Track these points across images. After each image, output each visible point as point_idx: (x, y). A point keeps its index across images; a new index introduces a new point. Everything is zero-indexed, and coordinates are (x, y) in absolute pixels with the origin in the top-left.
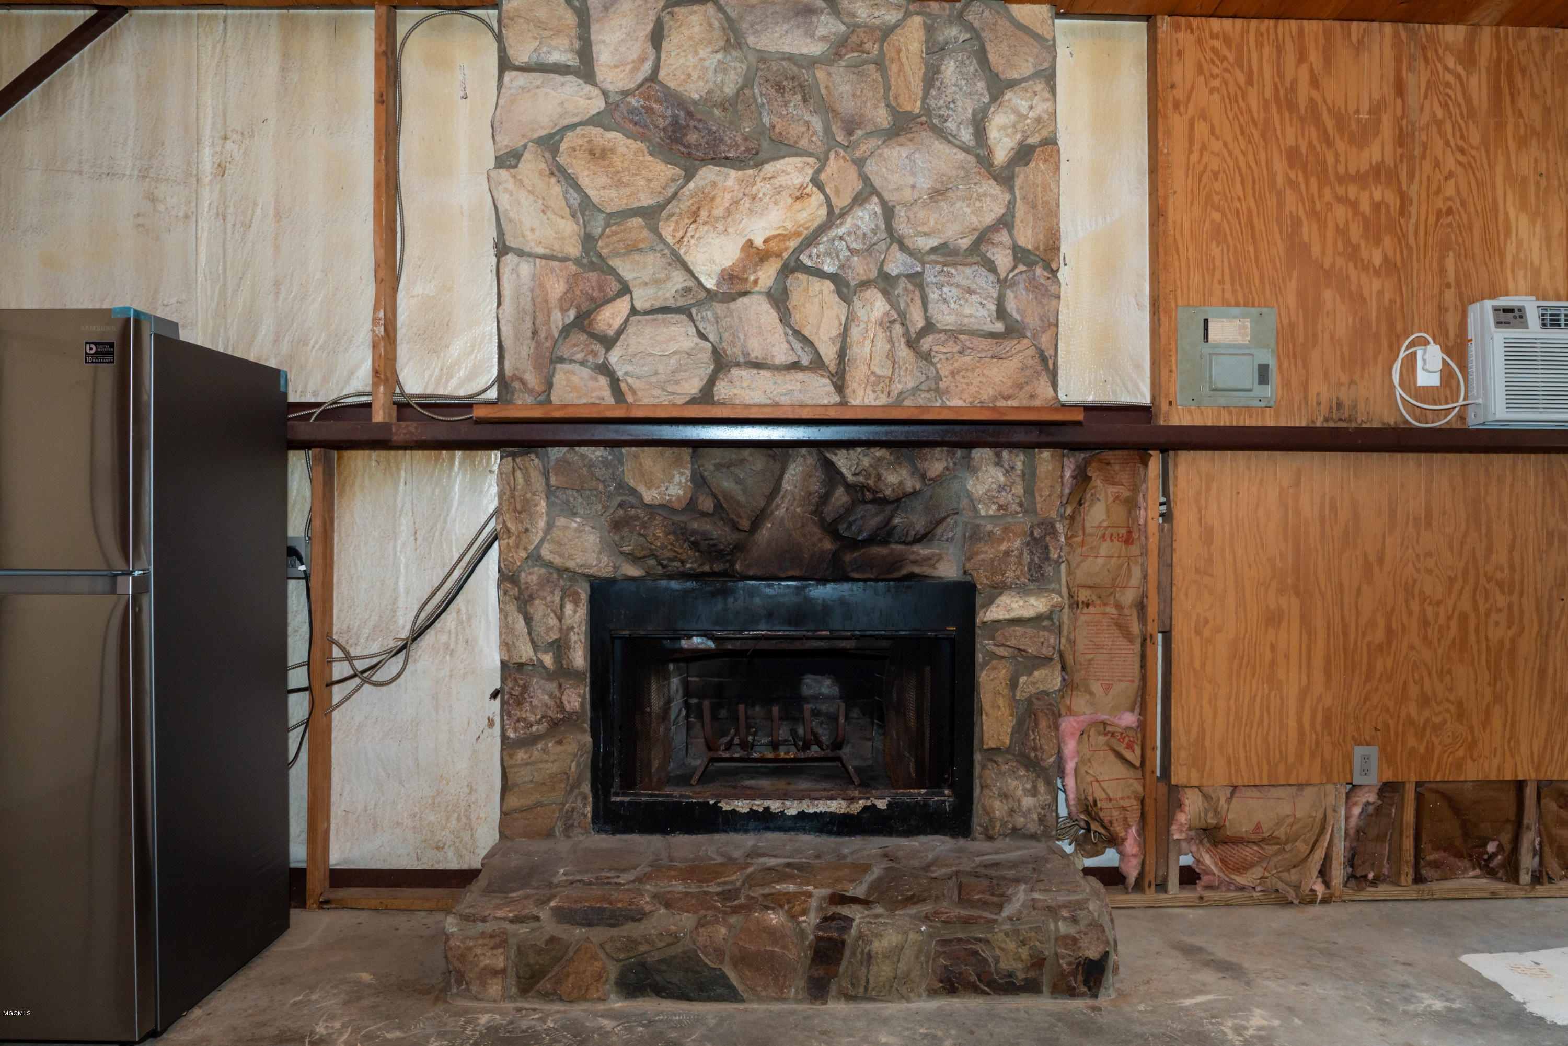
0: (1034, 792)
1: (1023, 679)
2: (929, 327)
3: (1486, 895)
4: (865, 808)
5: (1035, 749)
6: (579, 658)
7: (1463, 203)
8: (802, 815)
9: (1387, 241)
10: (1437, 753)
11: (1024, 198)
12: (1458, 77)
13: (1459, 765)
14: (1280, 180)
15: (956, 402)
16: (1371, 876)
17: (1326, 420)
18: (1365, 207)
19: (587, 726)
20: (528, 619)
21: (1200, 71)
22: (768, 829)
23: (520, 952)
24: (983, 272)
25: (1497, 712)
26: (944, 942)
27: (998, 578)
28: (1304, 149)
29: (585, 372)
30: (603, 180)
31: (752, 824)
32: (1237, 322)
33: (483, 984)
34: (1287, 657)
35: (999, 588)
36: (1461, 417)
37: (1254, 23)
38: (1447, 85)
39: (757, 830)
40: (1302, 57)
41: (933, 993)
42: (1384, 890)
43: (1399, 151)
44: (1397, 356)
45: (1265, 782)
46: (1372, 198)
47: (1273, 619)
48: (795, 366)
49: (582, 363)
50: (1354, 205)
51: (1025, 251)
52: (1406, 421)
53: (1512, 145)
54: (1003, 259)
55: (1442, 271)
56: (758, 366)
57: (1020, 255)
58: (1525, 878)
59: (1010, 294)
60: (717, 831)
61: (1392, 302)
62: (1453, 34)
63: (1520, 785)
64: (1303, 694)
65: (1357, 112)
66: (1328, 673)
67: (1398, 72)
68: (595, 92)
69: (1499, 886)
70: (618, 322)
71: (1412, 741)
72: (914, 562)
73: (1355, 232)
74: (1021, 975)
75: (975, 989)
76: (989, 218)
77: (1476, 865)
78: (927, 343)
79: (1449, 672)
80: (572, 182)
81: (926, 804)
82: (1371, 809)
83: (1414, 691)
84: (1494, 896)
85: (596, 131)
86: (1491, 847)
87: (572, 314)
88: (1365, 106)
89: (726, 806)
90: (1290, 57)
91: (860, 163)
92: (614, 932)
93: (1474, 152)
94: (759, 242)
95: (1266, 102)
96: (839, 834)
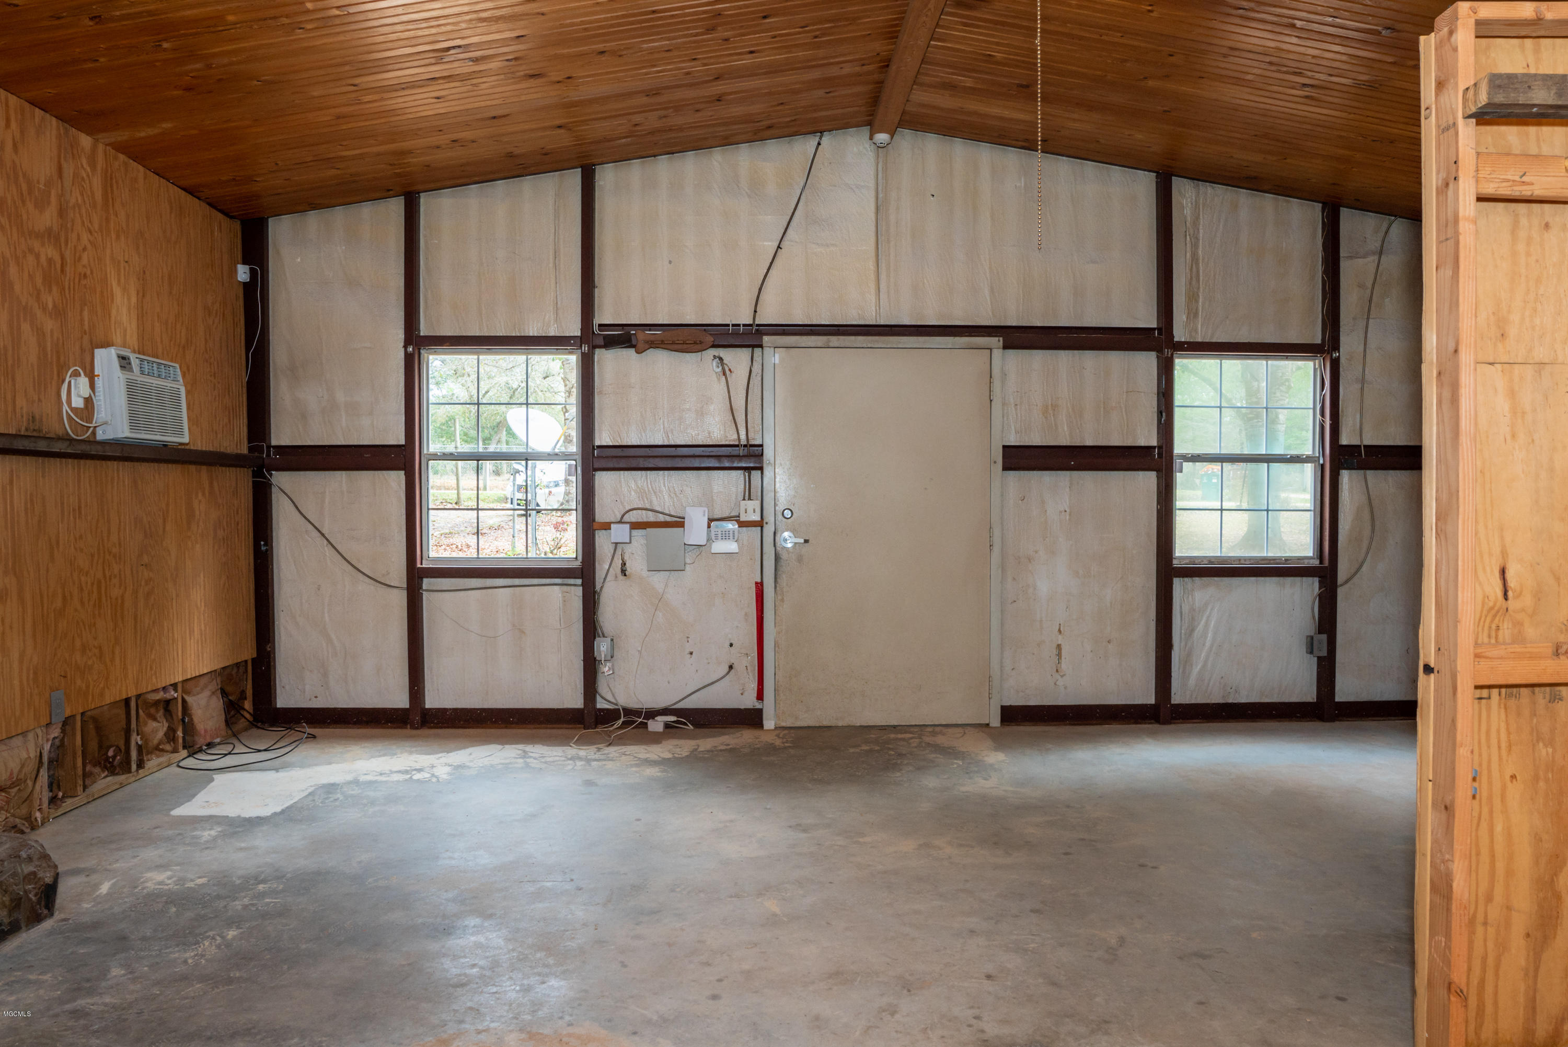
3: (117, 786)
7: (92, 273)
9: (55, 289)
10: (91, 688)
12: (88, 176)
13: (102, 695)
16: (60, 794)
17: (27, 430)
18: (43, 259)
25: (117, 651)
28: (9, 201)
34: (11, 628)
36: (94, 433)
38: (83, 179)
40: (8, 124)
42: (69, 803)
43: (60, 221)
44: (63, 381)
46: (47, 255)
50: (37, 256)
52: (68, 434)
53: (114, 236)
55: (82, 320)
58: (134, 767)
61: (58, 339)
62: (85, 141)
63: (127, 701)
64: (22, 655)
65: (38, 182)
66: (34, 636)
67: (59, 158)
69: (122, 778)
71: (79, 682)
73: (39, 280)
74: (7, 920)
77: (105, 768)
79: (94, 626)
82: (57, 742)
83: (78, 643)
84: (122, 786)
86: (111, 753)
88: (42, 180)
93: (96, 234)
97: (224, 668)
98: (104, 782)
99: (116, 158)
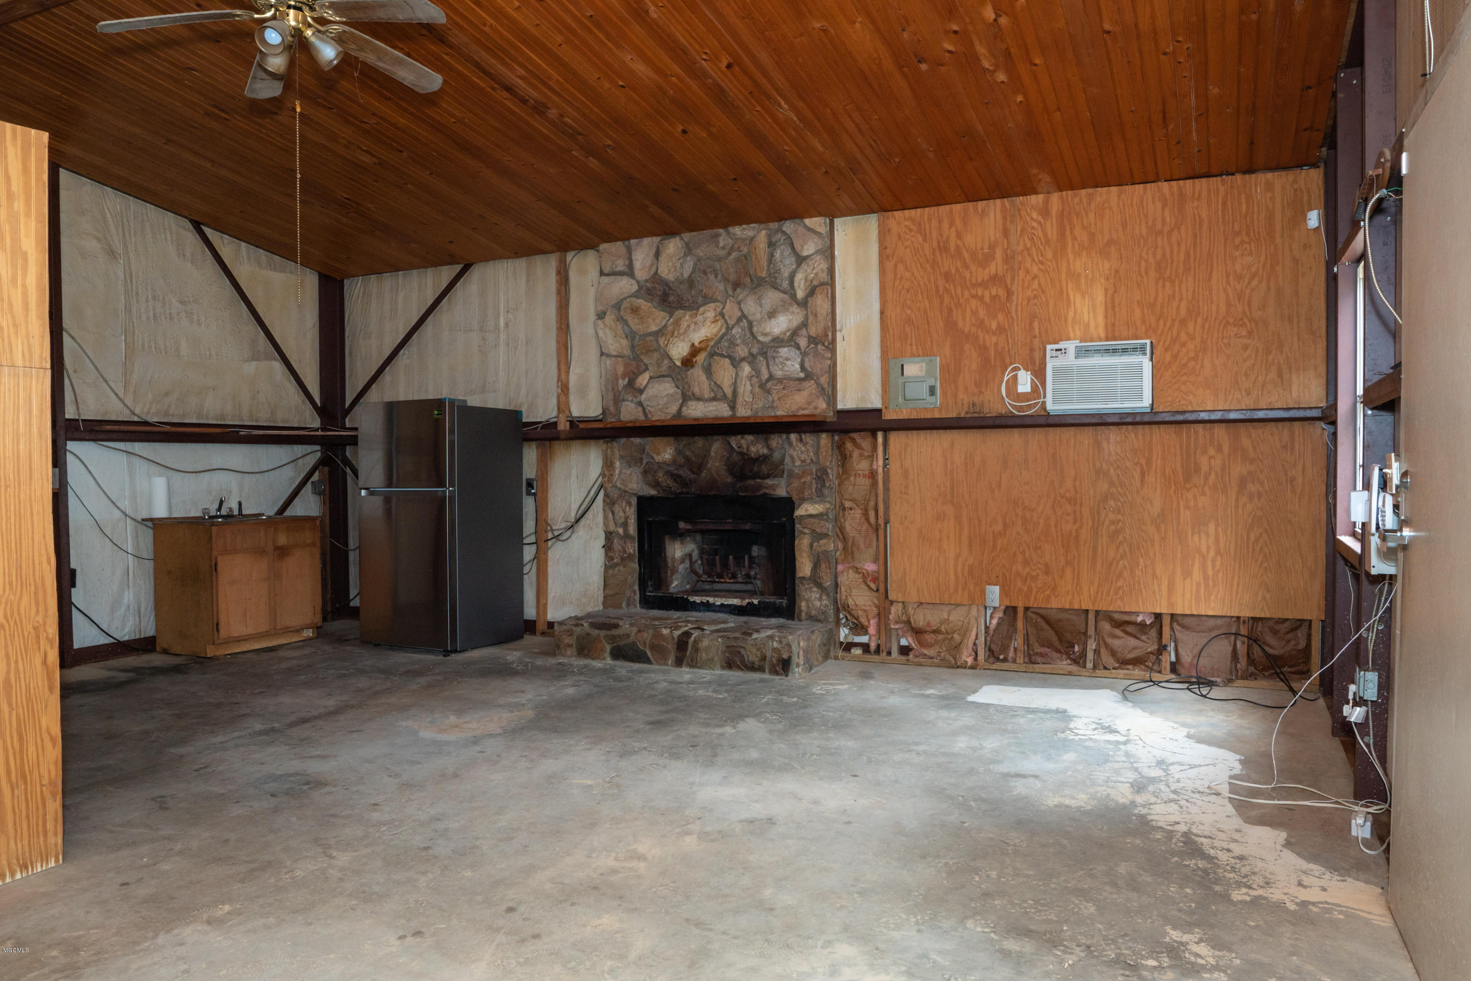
0: (820, 599)
1: (815, 544)
2: (771, 377)
4: (749, 603)
5: (819, 578)
6: (633, 530)
7: (1043, 291)
8: (722, 605)
9: (1001, 316)
10: (1034, 593)
11: (812, 313)
12: (1040, 223)
13: (1048, 599)
14: (941, 288)
15: (780, 413)
16: (1000, 657)
17: (967, 413)
18: (987, 299)
19: (636, 560)
20: (613, 513)
21: (900, 237)
22: (709, 611)
23: (577, 639)
24: (794, 349)
25: (1068, 571)
26: (728, 647)
27: (801, 495)
28: (953, 271)
29: (633, 405)
30: (637, 321)
31: (702, 608)
32: (918, 365)
33: (566, 650)
34: (948, 537)
35: (803, 500)
36: (1042, 408)
37: (927, 209)
38: (1033, 228)
39: (704, 611)
40: (952, 224)
41: (723, 668)
42: (1007, 665)
43: (1006, 267)
44: (1005, 377)
45: (938, 602)
46: (990, 293)
47: (940, 517)
48: (714, 399)
49: (632, 401)
50: (981, 298)
51: (812, 337)
52: (1012, 412)
53: (1071, 256)
54: (803, 342)
55: (1032, 329)
56: (699, 399)
57: (812, 340)
58: (1090, 665)
59: (806, 360)
60: (687, 610)
61: (1003, 348)
62: (1036, 200)
63: (1085, 612)
64: (957, 557)
65: (982, 249)
66: (970, 545)
67: (1004, 224)
68: (634, 282)
69: (1074, 668)
70: (645, 382)
71: (1019, 584)
72: (766, 488)
73: (982, 313)
74: (757, 663)
75: (739, 668)
76: (795, 324)
77: (1069, 658)
78: (769, 385)
79: (1040, 547)
80: (626, 323)
81: (774, 603)
82: (1000, 621)
83: (1020, 557)
85: (634, 299)
86: (1077, 648)
87: (627, 380)
88: (986, 245)
89: (691, 599)
90: (945, 225)
91: (739, 303)
92: (609, 633)
93: (1049, 263)
94: (697, 344)
95: (934, 250)
96: (738, 615)
98: (1060, 666)
99: (1077, 195)
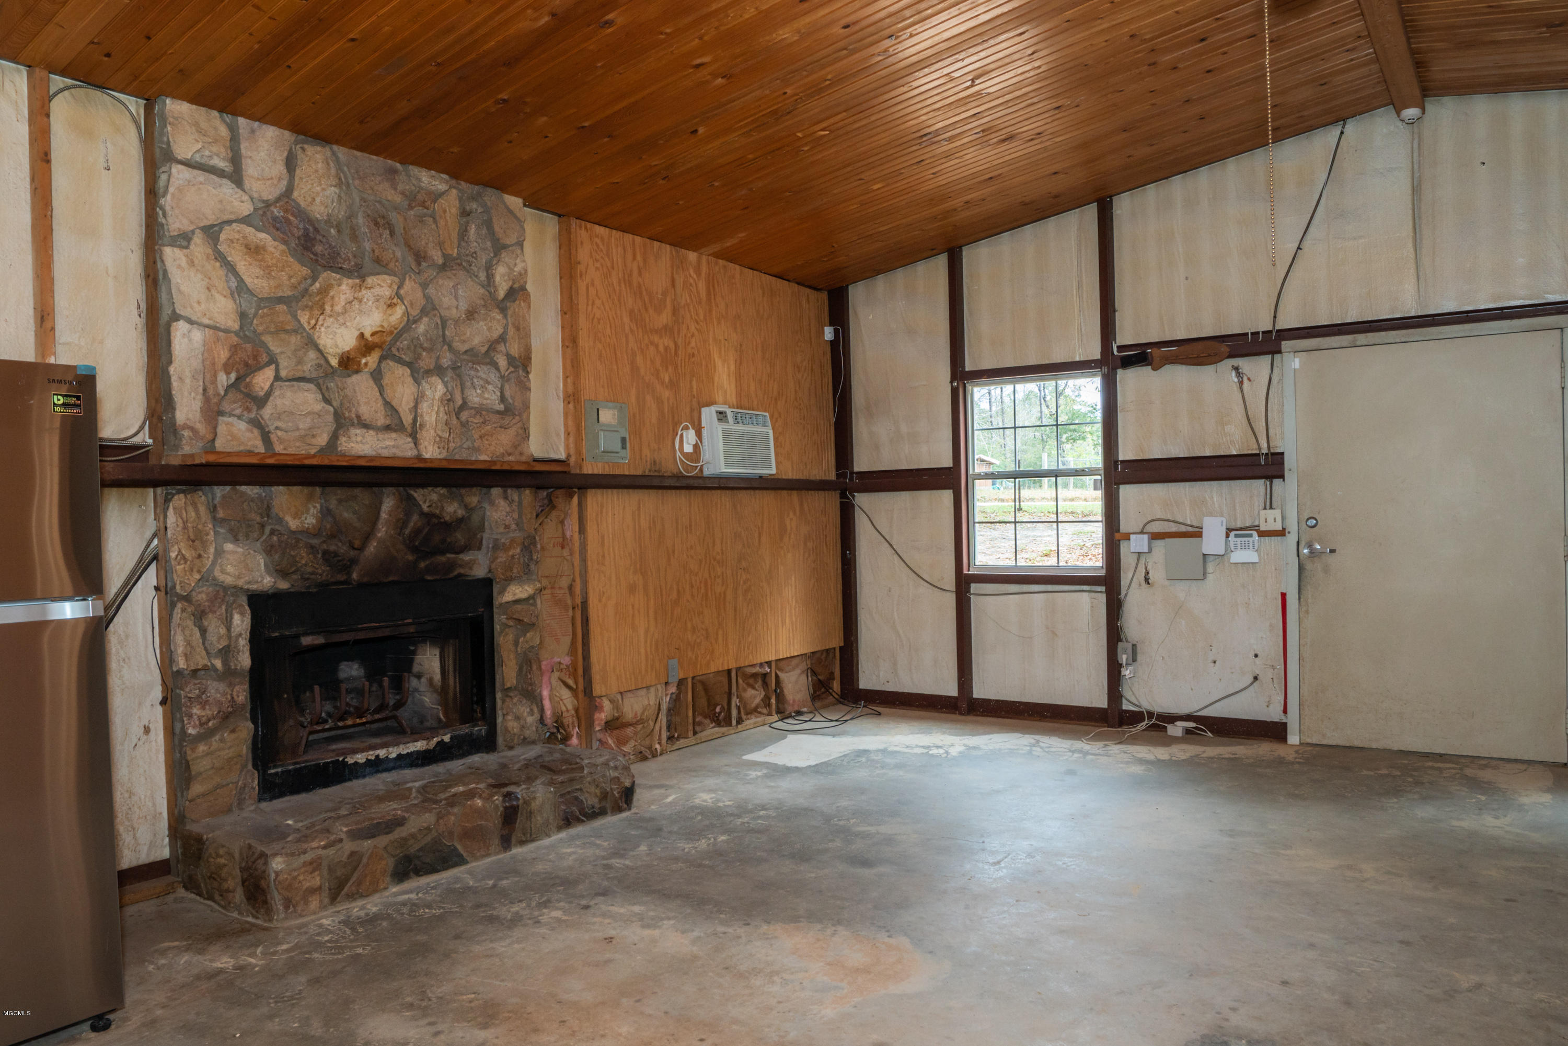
0: (531, 713)
1: (521, 640)
2: (464, 406)
3: (720, 735)
4: (438, 743)
5: (531, 684)
6: (245, 660)
7: (699, 352)
8: (400, 756)
9: (670, 369)
10: (699, 659)
11: (513, 324)
12: (695, 281)
13: (708, 664)
14: (627, 328)
15: (483, 457)
16: (676, 735)
17: (650, 471)
18: (661, 348)
19: (248, 715)
20: (203, 632)
21: (591, 256)
22: (378, 772)
23: (331, 870)
24: (493, 370)
25: (720, 632)
26: (562, 795)
27: (509, 574)
28: (636, 311)
29: (242, 426)
30: (258, 271)
31: (368, 770)
32: (611, 412)
33: (307, 903)
34: (639, 612)
35: (509, 580)
36: (701, 470)
37: (614, 231)
38: (691, 285)
39: (371, 774)
40: (634, 258)
41: (560, 828)
42: (682, 743)
43: (674, 318)
44: (677, 434)
45: (633, 688)
46: (664, 344)
47: (632, 589)
48: (388, 428)
49: (239, 417)
50: (657, 346)
51: (514, 358)
52: (681, 472)
53: (715, 323)
54: (502, 362)
55: (691, 387)
56: (366, 426)
57: (511, 359)
58: (734, 722)
59: (507, 387)
60: (345, 781)
61: (673, 404)
62: (692, 256)
63: (729, 671)
64: (647, 631)
65: (657, 293)
66: (656, 619)
67: (672, 274)
68: (246, 198)
69: (724, 729)
70: (267, 386)
71: (690, 654)
72: (461, 566)
73: (658, 363)
74: (597, 806)
75: (580, 821)
76: (495, 335)
77: (712, 721)
78: (464, 415)
79: (702, 613)
80: (231, 268)
81: (471, 734)
82: (674, 696)
83: (689, 625)
84: (724, 735)
85: (249, 230)
86: (718, 710)
87: (233, 376)
88: (660, 291)
89: (350, 760)
90: (629, 256)
91: (424, 286)
92: (391, 837)
93: (701, 323)
94: (367, 335)
95: (620, 280)
96: (423, 765)
97: (813, 653)
98: (712, 731)
99: (716, 264)
